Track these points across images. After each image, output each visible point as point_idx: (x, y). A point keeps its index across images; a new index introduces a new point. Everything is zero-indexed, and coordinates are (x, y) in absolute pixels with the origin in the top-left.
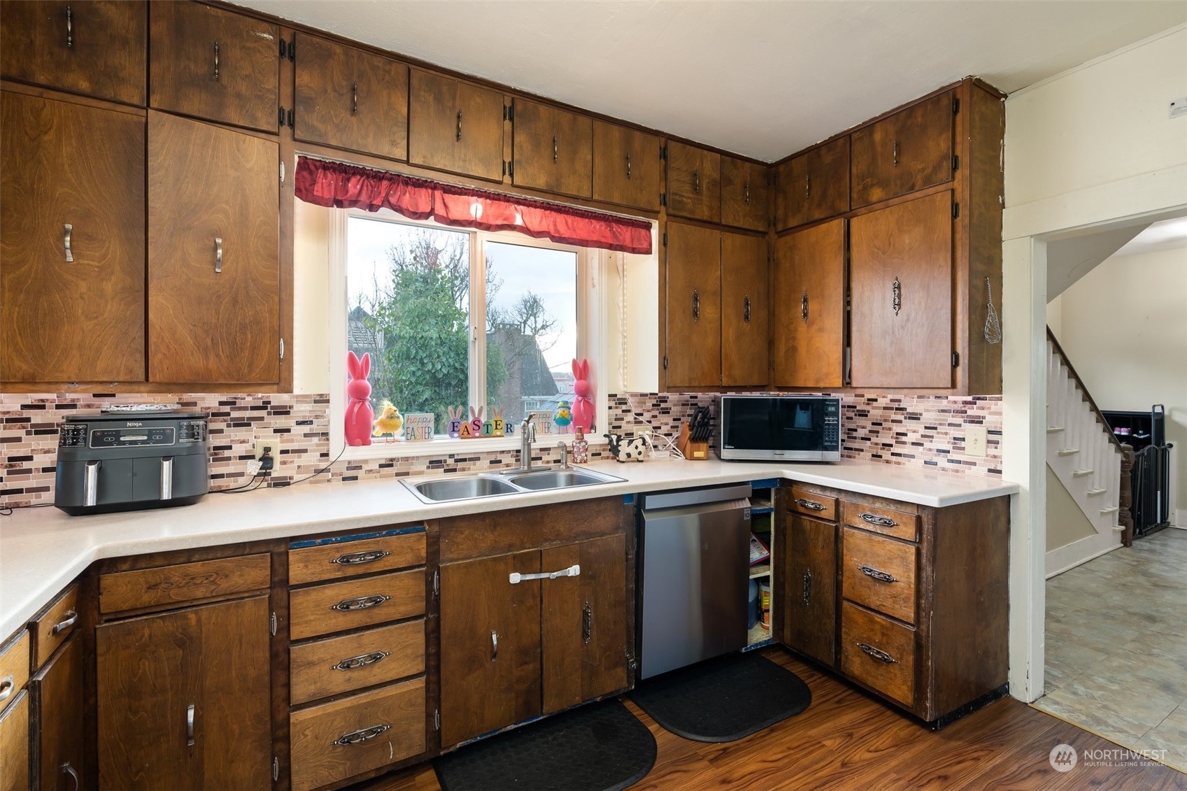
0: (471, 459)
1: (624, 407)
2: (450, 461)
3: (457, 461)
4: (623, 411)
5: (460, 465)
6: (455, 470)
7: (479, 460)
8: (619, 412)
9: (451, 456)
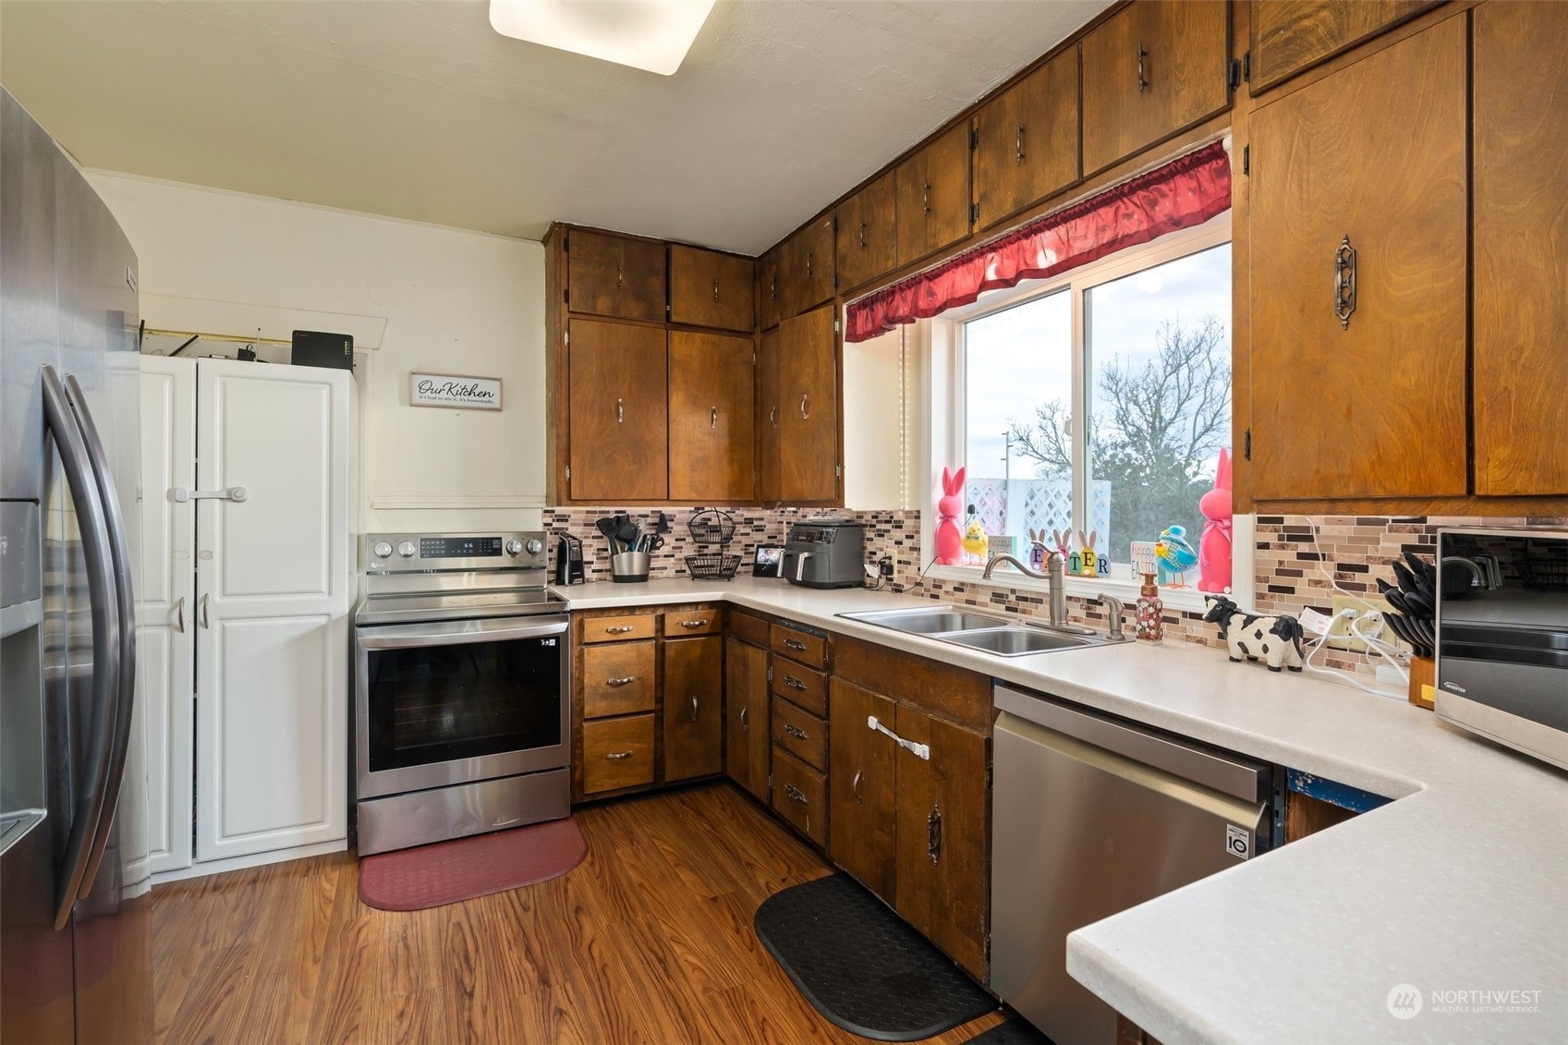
0: (1033, 600)
1: (1304, 547)
2: (1012, 598)
3: (1018, 598)
4: (1301, 556)
5: (1022, 605)
6: (1015, 610)
7: (1042, 603)
8: (1289, 556)
9: (1013, 591)
